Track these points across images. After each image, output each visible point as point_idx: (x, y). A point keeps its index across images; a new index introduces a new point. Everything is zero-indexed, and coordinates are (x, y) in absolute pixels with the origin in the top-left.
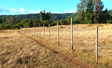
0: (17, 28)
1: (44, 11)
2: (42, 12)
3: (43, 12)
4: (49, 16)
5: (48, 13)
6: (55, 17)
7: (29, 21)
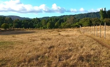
0: (77, 27)
3: (104, 10)
5: (109, 11)
7: (88, 20)
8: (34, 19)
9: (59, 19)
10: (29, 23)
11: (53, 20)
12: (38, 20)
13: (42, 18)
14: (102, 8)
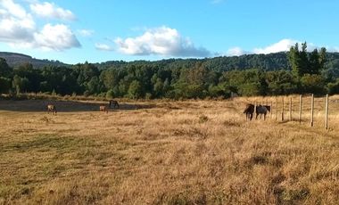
0: (222, 97)
1: (304, 46)
2: (297, 48)
3: (300, 49)
4: (320, 60)
5: (316, 51)
6: (331, 63)
7: (256, 78)
8: (79, 65)
10: (64, 78)
12: (91, 70)
13: (103, 64)
14: (297, 45)
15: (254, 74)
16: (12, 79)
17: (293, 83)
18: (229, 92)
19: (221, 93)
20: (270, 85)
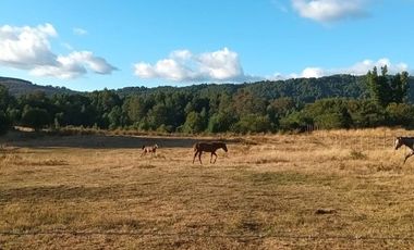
1: (385, 70)
2: (375, 73)
3: (379, 74)
4: (403, 87)
7: (336, 108)
8: (96, 92)
9: (191, 97)
10: (83, 108)
11: (168, 100)
12: (111, 99)
13: (120, 90)
14: (375, 69)
15: (334, 103)
16: (22, 110)
17: (379, 114)
18: (304, 124)
19: (295, 126)
20: (354, 117)
